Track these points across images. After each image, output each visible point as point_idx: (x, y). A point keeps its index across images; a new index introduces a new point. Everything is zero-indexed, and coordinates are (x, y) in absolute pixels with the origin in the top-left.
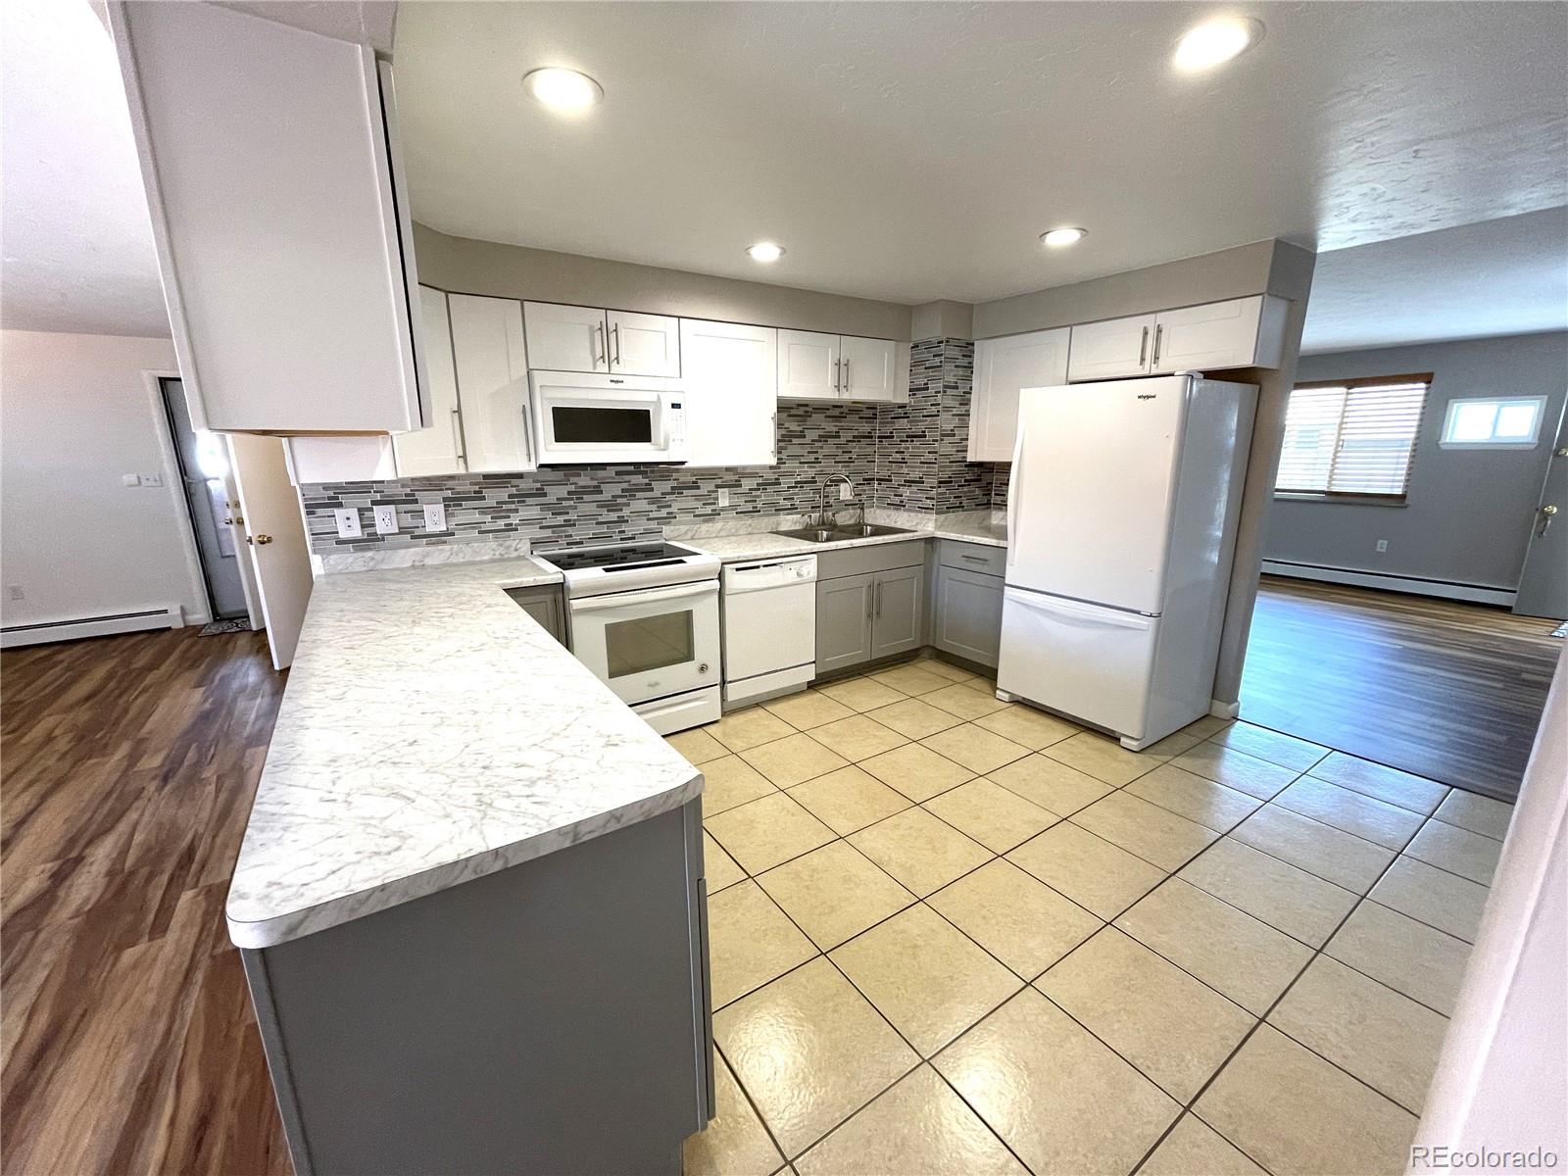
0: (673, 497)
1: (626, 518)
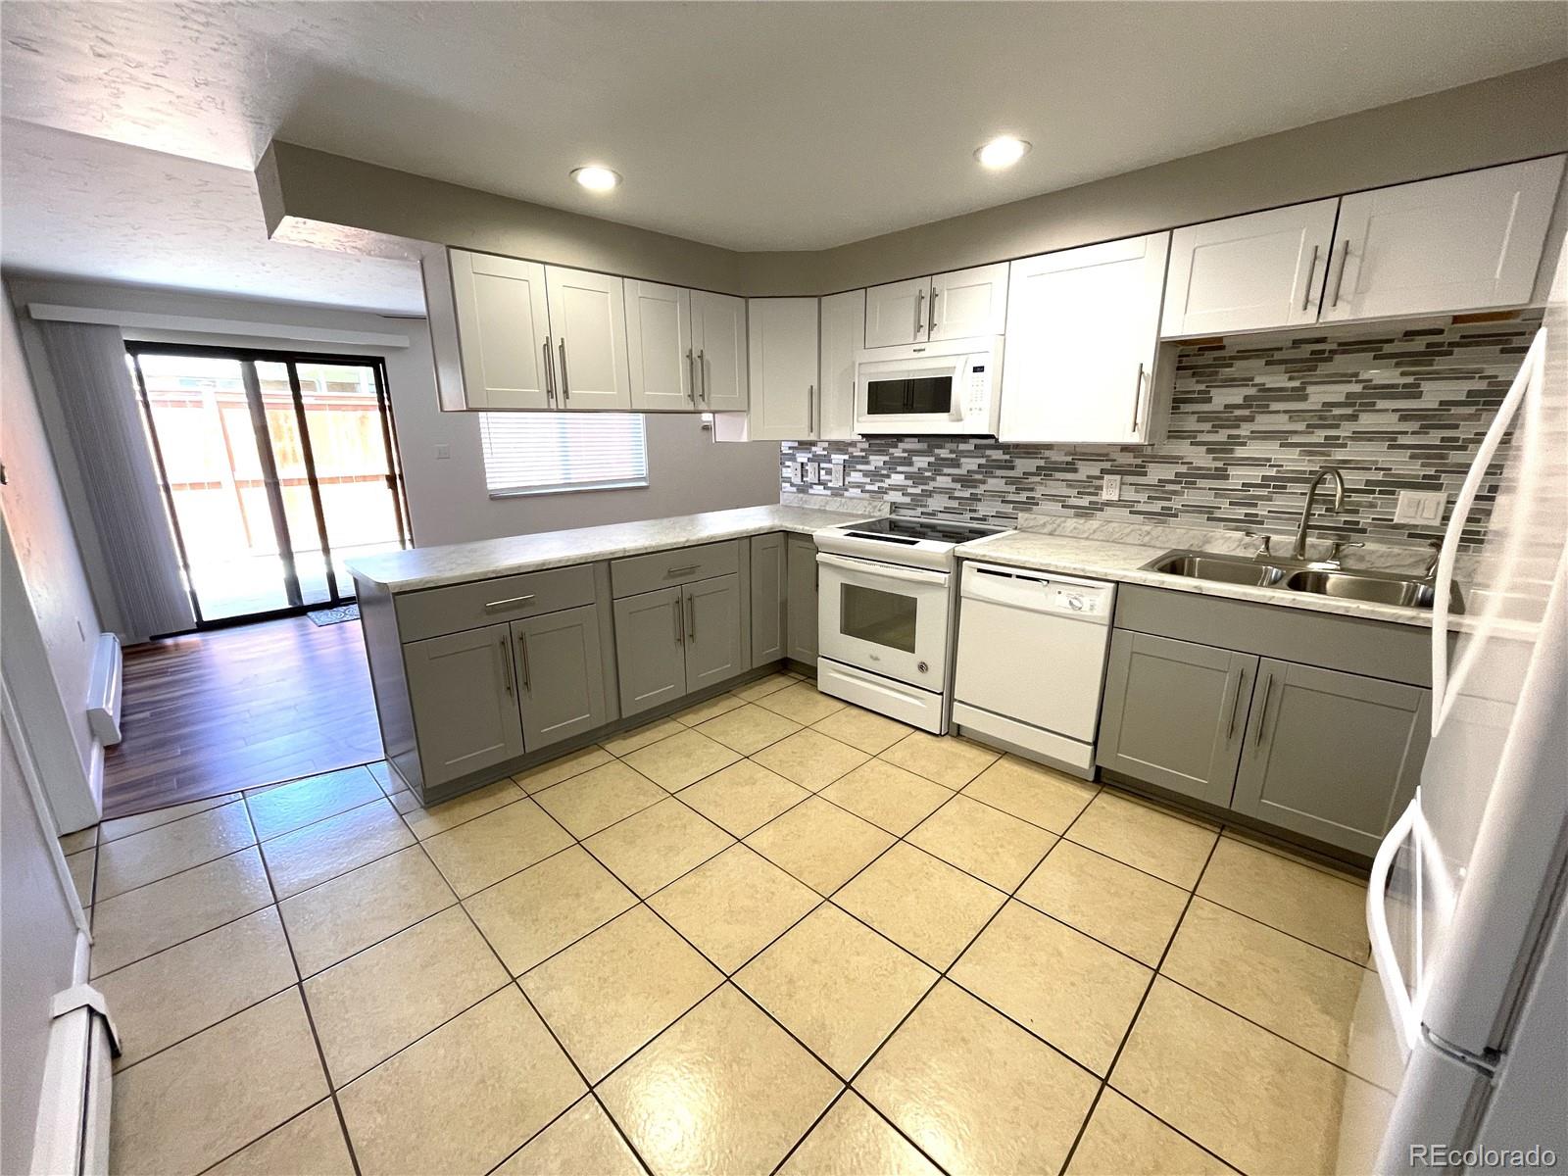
0: (1038, 479)
1: (979, 497)
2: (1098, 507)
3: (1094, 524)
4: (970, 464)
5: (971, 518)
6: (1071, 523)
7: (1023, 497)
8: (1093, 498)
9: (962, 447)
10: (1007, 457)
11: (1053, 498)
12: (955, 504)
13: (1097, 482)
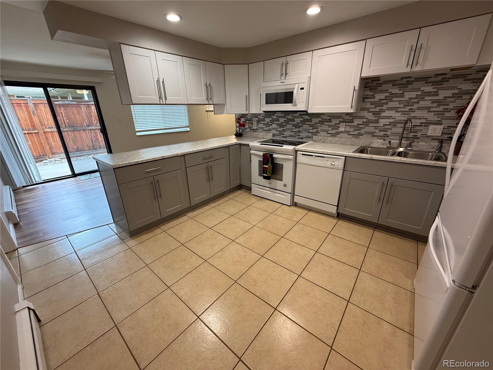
0: (319, 125)
2: (338, 133)
3: (337, 139)
4: (298, 120)
5: (298, 138)
6: (330, 139)
7: (315, 131)
8: (337, 131)
9: (295, 115)
10: (310, 118)
11: (324, 131)
12: (293, 134)
13: (338, 125)
